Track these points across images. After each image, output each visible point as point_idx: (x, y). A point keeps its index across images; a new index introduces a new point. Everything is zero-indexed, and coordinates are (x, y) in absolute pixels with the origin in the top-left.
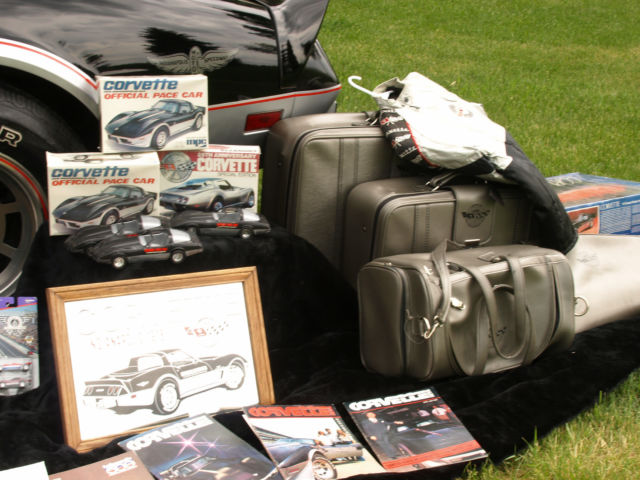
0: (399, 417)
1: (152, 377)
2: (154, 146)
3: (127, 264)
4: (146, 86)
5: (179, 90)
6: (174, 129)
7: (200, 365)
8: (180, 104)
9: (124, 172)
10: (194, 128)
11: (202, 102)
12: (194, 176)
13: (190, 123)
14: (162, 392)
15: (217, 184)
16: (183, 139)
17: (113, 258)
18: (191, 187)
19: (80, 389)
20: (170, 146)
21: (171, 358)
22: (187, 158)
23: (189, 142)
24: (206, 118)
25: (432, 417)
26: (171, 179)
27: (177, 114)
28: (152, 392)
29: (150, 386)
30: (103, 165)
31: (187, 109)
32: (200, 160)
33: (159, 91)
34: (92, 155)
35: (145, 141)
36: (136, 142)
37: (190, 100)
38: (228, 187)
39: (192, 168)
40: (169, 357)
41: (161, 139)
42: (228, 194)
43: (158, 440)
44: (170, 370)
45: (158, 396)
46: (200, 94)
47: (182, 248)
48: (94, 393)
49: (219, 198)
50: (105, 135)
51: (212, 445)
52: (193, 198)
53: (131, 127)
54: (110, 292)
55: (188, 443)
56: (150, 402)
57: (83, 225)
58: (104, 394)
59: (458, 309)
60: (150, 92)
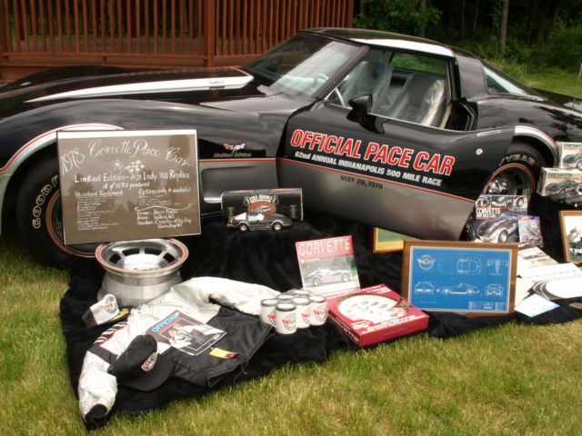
2: (577, 167)
9: (569, 175)
30: (560, 172)
34: (557, 169)
35: (575, 165)
36: (571, 165)
41: (580, 164)
60: (578, 148)
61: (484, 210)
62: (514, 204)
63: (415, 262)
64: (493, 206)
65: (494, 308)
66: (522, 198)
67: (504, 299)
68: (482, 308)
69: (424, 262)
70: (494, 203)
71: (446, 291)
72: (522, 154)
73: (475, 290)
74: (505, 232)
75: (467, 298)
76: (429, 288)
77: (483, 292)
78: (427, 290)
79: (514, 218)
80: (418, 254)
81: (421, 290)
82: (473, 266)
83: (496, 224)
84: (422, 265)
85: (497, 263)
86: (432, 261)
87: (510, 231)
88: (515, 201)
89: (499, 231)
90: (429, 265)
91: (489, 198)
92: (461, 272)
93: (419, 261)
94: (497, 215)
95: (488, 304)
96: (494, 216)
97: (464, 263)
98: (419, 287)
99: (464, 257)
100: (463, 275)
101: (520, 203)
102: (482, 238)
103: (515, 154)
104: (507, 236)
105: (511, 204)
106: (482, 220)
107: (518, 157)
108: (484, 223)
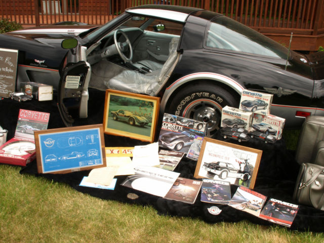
0: (280, 207)
1: (222, 168)
2: (252, 111)
3: (227, 138)
4: (254, 94)
5: (262, 98)
6: (258, 108)
7: (236, 171)
8: (262, 101)
9: (240, 115)
10: (264, 109)
11: (268, 102)
12: (263, 122)
13: (263, 107)
14: (223, 173)
15: (268, 126)
16: (260, 111)
17: (224, 135)
18: (261, 125)
19: (203, 163)
20: (256, 112)
21: (229, 166)
22: (262, 117)
23: (262, 112)
24: (268, 107)
25: (289, 212)
26: (257, 121)
27: (260, 104)
28: (220, 172)
29: (220, 170)
30: (237, 112)
31: (263, 103)
32: (265, 118)
33: (257, 96)
34: (236, 109)
35: (250, 109)
36: (248, 109)
37: (265, 101)
38: (271, 128)
39: (262, 120)
40: (228, 165)
41: (254, 109)
42: (270, 130)
43: (211, 182)
44: (227, 168)
45: (221, 174)
46: (267, 100)
47: (242, 138)
48: (206, 166)
49: (268, 130)
50: (240, 105)
51: (222, 189)
52: (261, 128)
53: (248, 105)
54: (219, 143)
55: (217, 186)
56: (219, 174)
57: (228, 126)
58: (208, 167)
59: (318, 186)
60: (255, 96)
61: (170, 125)
62: (195, 127)
63: (43, 144)
64: (177, 124)
65: (94, 163)
66: (202, 124)
67: (99, 157)
68: (87, 164)
69: (48, 143)
70: (179, 122)
71: (65, 158)
72: (211, 93)
73: (81, 154)
74: (182, 144)
75: (78, 160)
76: (54, 158)
77: (86, 154)
78: (53, 159)
79: (193, 136)
80: (44, 138)
81: (49, 160)
82: (78, 141)
83: (177, 137)
84: (48, 145)
85: (92, 137)
86: (53, 142)
87: (186, 144)
88: (196, 125)
89: (177, 142)
90: (52, 144)
91: (175, 118)
92: (71, 145)
93: (45, 142)
94: (179, 131)
95: (90, 161)
96: (177, 131)
97: (73, 140)
98: (48, 158)
99: (72, 136)
100: (73, 147)
101: (200, 127)
102: (163, 142)
103: (204, 92)
104: (183, 147)
105: (192, 126)
106: (167, 131)
107: (207, 94)
108: (167, 133)
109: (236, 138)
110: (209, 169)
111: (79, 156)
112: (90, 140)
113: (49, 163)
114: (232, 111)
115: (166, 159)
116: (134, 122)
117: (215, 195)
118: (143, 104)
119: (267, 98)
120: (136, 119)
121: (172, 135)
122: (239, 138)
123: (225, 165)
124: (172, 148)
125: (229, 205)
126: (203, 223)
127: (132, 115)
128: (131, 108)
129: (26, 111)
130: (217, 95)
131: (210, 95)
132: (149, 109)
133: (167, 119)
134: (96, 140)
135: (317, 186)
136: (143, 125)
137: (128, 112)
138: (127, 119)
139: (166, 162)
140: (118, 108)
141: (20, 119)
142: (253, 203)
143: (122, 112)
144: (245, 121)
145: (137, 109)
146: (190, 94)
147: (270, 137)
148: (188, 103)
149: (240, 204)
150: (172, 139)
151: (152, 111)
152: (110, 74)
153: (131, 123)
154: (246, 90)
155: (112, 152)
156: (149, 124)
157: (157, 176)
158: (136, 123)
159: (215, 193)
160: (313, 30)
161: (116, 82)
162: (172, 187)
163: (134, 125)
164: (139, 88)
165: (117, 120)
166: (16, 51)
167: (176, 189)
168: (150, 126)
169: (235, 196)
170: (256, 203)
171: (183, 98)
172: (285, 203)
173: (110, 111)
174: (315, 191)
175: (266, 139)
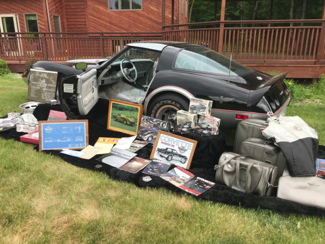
1: (169, 153)
2: (196, 113)
4: (197, 100)
5: (203, 102)
6: (201, 110)
7: (178, 155)
8: (202, 105)
9: (187, 116)
10: (204, 111)
11: (207, 106)
12: (204, 121)
15: (207, 124)
16: (202, 113)
18: (203, 124)
19: (157, 149)
20: (199, 114)
21: (173, 151)
22: (203, 117)
24: (206, 109)
25: (204, 186)
27: (202, 107)
28: (167, 155)
31: (204, 107)
32: (206, 118)
33: (199, 102)
34: (187, 112)
35: (195, 111)
37: (204, 105)
38: (209, 126)
39: (204, 120)
41: (198, 112)
42: (209, 127)
44: (172, 153)
45: (168, 157)
47: (183, 131)
48: (158, 151)
49: (207, 127)
50: (189, 108)
51: (163, 166)
52: (203, 126)
53: (194, 108)
55: (160, 164)
56: (166, 157)
61: (145, 123)
62: (161, 125)
63: (44, 130)
64: (150, 123)
65: (80, 146)
66: (165, 123)
70: (151, 121)
71: (58, 141)
72: (172, 101)
73: (71, 139)
74: (152, 136)
75: (68, 143)
76: (51, 140)
77: (74, 139)
80: (45, 126)
82: (69, 130)
83: (150, 132)
84: (47, 131)
85: (80, 128)
86: (52, 129)
87: (154, 137)
88: (161, 123)
89: (149, 135)
90: (50, 131)
91: (149, 118)
92: (64, 132)
93: (46, 129)
94: (151, 128)
97: (65, 129)
98: (46, 140)
99: (65, 126)
100: (65, 134)
101: (164, 125)
102: (140, 136)
103: (169, 100)
104: (152, 139)
105: (159, 124)
106: (143, 128)
107: (169, 102)
108: (144, 129)
109: (179, 131)
110: (160, 153)
111: (69, 140)
112: (78, 130)
113: (47, 143)
114: (183, 113)
115: (135, 146)
116: (127, 123)
117: (155, 170)
118: (132, 110)
119: (207, 103)
120: (128, 120)
121: (146, 131)
122: (182, 131)
123: (171, 151)
124: (146, 139)
125: (160, 176)
126: (135, 186)
127: (125, 118)
128: (124, 112)
129: (54, 111)
130: (176, 102)
131: (172, 102)
132: (136, 113)
133: (144, 119)
134: (82, 130)
135: (228, 168)
136: (132, 124)
137: (123, 115)
138: (122, 120)
139: (134, 147)
140: (117, 112)
141: (49, 116)
142: (181, 178)
143: (119, 115)
144: (191, 120)
145: (128, 113)
146: (159, 102)
147: (205, 132)
148: (158, 108)
149: (169, 177)
150: (146, 133)
151: (137, 114)
152: (119, 90)
153: (125, 123)
154: (194, 98)
155: (104, 140)
156: (136, 123)
157: (122, 155)
158: (128, 123)
159: (156, 168)
160: (316, 60)
161: (123, 95)
162: (128, 162)
163: (127, 124)
164: (135, 99)
165: (116, 120)
166: (57, 73)
167: (130, 164)
168: (136, 125)
169: (170, 172)
170: (183, 179)
171: (155, 105)
172: (206, 181)
173: (112, 114)
174: (227, 173)
175: (202, 133)
